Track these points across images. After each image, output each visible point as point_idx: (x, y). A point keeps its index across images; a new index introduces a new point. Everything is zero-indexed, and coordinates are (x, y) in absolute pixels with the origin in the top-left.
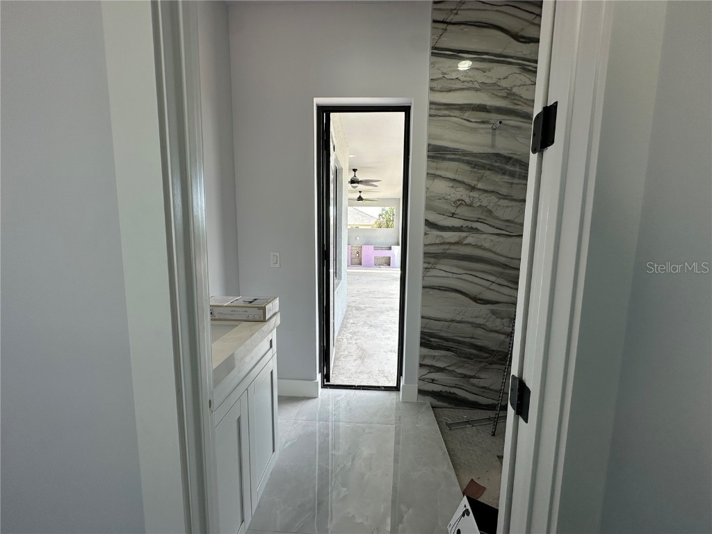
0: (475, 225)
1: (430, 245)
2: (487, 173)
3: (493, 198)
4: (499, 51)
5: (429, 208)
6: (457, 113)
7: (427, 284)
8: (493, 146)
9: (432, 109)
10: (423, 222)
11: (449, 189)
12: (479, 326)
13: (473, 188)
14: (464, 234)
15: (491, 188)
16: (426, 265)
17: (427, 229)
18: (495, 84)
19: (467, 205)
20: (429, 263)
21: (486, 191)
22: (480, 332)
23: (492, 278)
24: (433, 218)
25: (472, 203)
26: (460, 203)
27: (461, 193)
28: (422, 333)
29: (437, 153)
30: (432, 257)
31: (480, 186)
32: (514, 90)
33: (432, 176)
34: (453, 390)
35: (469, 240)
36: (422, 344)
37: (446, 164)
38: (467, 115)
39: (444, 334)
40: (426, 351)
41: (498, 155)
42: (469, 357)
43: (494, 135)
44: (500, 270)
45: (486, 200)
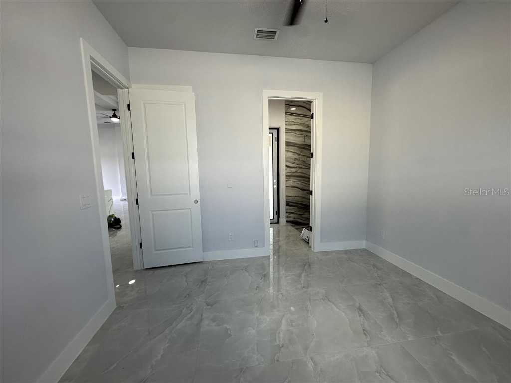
0: (301, 166)
1: (288, 172)
2: (303, 150)
4: (305, 114)
5: (287, 161)
6: (294, 132)
7: (288, 185)
8: (305, 142)
9: (287, 130)
10: (285, 166)
11: (292, 155)
12: (303, 198)
13: (300, 154)
14: (298, 169)
16: (287, 179)
17: (287, 167)
18: (303, 123)
19: (298, 160)
22: (304, 200)
24: (288, 164)
25: (300, 159)
26: (296, 159)
27: (296, 156)
28: (287, 201)
29: (288, 144)
30: (288, 177)
31: (301, 154)
33: (287, 151)
34: (297, 220)
35: (299, 171)
36: (287, 205)
37: (291, 147)
38: (297, 132)
39: (293, 201)
40: (288, 207)
41: (306, 144)
42: (301, 208)
43: (305, 138)
45: (303, 158)
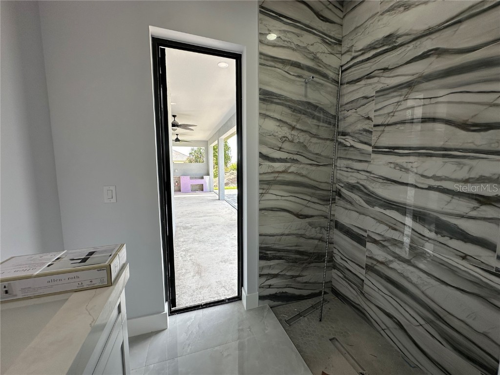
0: (296, 157)
1: (264, 173)
2: (303, 116)
3: (307, 137)
4: (307, 22)
5: (262, 143)
6: (280, 65)
7: (263, 206)
8: (306, 96)
9: (262, 59)
10: (257, 155)
11: (276, 127)
12: (301, 236)
13: (293, 128)
14: (288, 164)
15: (305, 128)
16: (261, 191)
17: (262, 160)
18: (305, 48)
19: (290, 141)
20: (263, 189)
21: (302, 131)
22: (302, 240)
23: (308, 198)
24: (266, 151)
25: (293, 140)
26: (284, 139)
27: (285, 131)
28: (260, 248)
29: (266, 97)
30: (266, 184)
31: (298, 126)
32: (318, 55)
33: (263, 116)
34: (285, 290)
35: (292, 169)
36: (261, 258)
37: (273, 106)
38: (287, 68)
39: (277, 247)
40: (264, 263)
41: (309, 103)
42: (295, 261)
43: (306, 87)
44: (313, 191)
45: (302, 138)
